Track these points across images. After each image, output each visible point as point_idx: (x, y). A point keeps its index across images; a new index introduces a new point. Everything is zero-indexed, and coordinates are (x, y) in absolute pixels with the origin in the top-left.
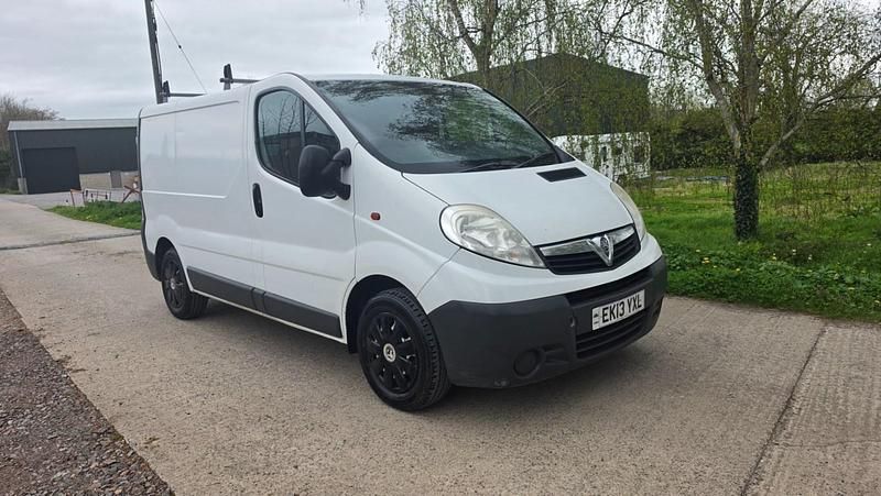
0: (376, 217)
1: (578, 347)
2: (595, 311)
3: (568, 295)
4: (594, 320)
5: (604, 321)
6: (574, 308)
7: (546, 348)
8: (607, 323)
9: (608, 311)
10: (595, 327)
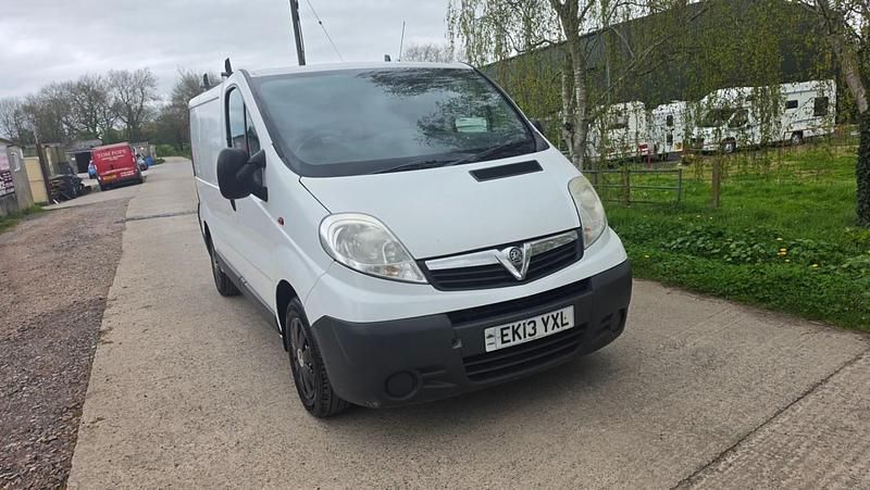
0: (281, 222)
1: (468, 369)
2: (488, 332)
3: (450, 315)
4: (487, 341)
5: (503, 342)
6: (456, 328)
7: (423, 370)
8: (508, 345)
9: (510, 332)
10: (489, 349)
